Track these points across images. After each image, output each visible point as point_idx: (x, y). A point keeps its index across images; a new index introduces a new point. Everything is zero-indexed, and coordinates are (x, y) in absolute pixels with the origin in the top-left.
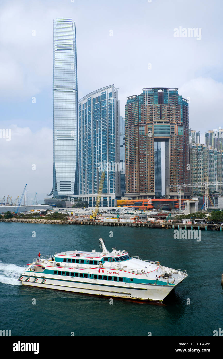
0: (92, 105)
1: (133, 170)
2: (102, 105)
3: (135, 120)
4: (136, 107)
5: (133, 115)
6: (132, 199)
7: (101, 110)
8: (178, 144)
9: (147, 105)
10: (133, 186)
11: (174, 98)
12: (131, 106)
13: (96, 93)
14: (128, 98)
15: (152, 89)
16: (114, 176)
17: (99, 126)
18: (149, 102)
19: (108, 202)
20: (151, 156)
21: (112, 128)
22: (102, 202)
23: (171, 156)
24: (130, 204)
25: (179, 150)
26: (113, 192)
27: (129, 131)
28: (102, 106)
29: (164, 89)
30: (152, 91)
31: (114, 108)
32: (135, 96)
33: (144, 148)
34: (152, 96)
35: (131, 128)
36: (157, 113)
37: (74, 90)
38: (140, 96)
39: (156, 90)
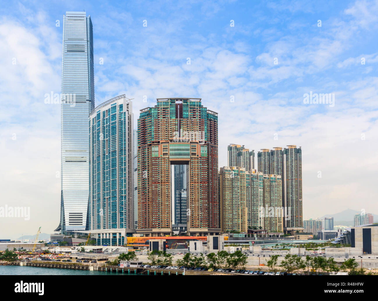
0: (101, 119)
1: (145, 200)
2: (111, 119)
3: (148, 138)
4: (149, 121)
5: (146, 132)
6: (144, 235)
7: (111, 126)
8: (200, 168)
9: (161, 120)
10: (146, 220)
11: (195, 111)
12: (144, 121)
13: (106, 105)
14: (141, 110)
15: (168, 99)
16: (125, 207)
17: (109, 146)
18: (164, 116)
19: (118, 240)
20: (167, 183)
21: (122, 148)
22: (111, 240)
23: (192, 183)
24: (141, 242)
25: (202, 175)
26: (123, 227)
27: (142, 152)
28: (111, 121)
29: (184, 100)
30: (168, 102)
31: (125, 123)
32: (149, 109)
33: (157, 173)
34: (168, 109)
35: (144, 149)
36: (175, 129)
37: (87, 100)
38: (153, 108)
39: (173, 100)
